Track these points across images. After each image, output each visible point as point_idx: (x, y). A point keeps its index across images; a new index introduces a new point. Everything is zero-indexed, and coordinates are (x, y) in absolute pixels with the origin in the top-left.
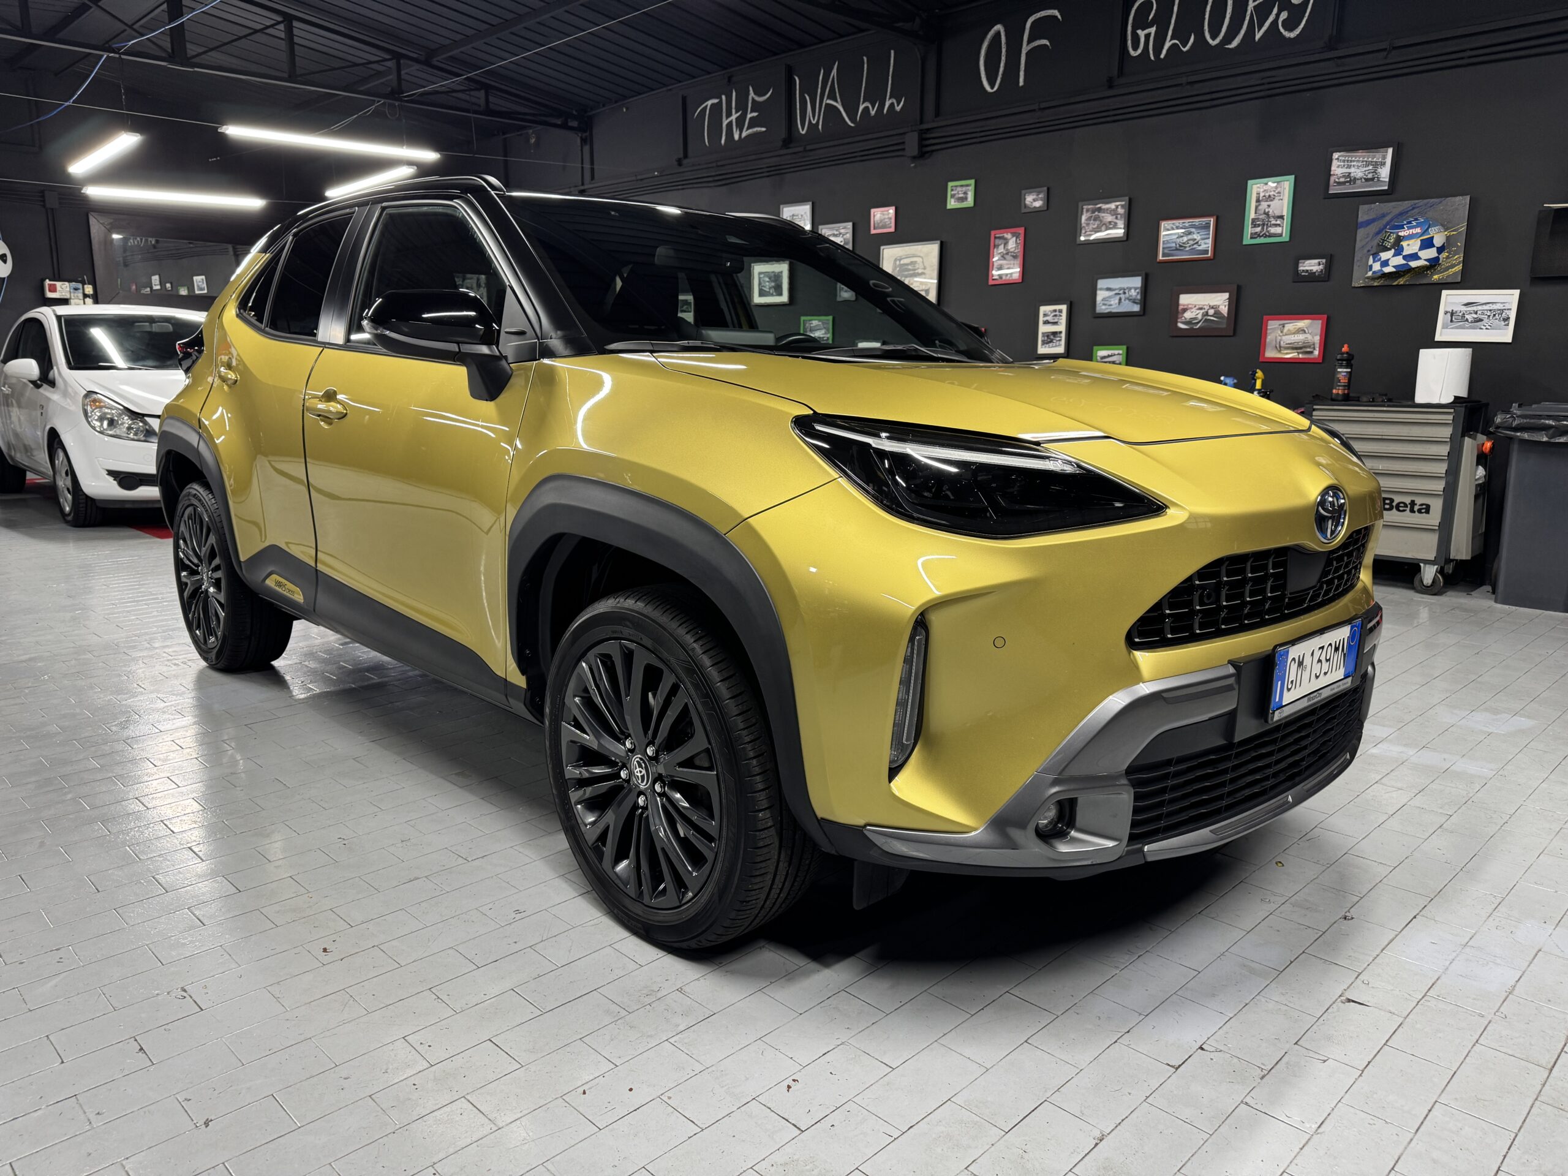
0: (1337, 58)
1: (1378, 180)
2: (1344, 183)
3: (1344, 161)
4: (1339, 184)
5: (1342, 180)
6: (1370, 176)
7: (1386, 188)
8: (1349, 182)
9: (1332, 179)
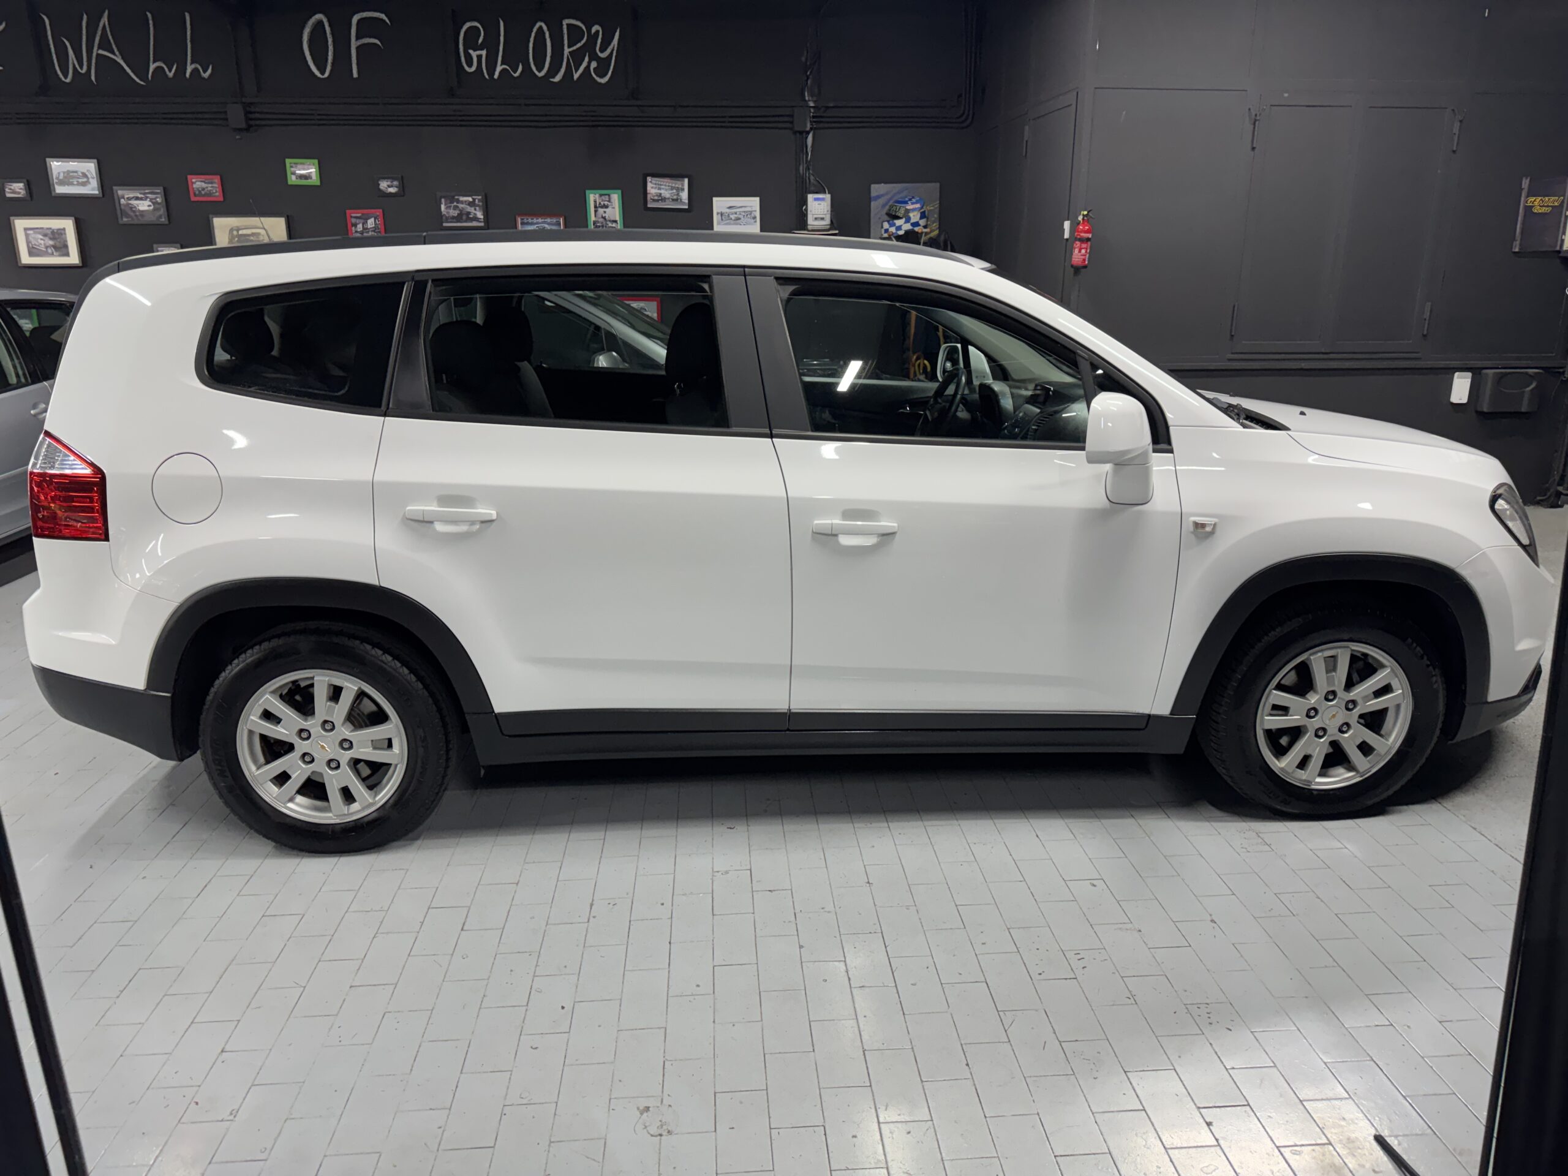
0: (641, 106)
1: (681, 200)
2: (658, 201)
3: (656, 184)
4: (654, 200)
5: (656, 198)
6: (675, 197)
7: (686, 207)
8: (661, 200)
9: (649, 197)
